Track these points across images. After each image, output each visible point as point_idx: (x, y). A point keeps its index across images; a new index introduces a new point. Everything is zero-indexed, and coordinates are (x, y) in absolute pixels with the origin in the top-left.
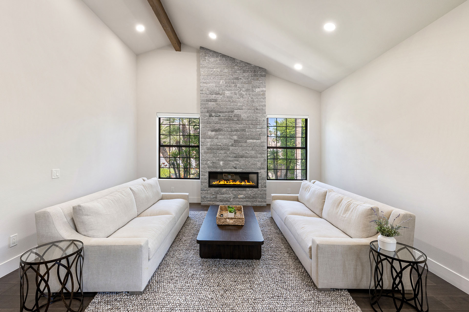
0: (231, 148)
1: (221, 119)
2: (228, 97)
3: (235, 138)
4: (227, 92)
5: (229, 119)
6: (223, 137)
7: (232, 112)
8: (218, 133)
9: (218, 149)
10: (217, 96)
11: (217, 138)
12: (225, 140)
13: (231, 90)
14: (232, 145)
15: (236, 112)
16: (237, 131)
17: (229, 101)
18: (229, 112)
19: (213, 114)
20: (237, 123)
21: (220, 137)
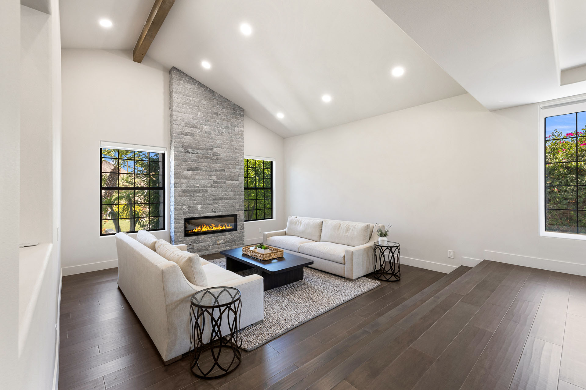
0: (210, 190)
1: (199, 157)
2: (206, 133)
3: (214, 178)
4: (206, 127)
5: (208, 158)
6: (201, 177)
7: (211, 149)
8: (195, 172)
9: (195, 191)
10: (194, 130)
11: (194, 179)
12: (203, 181)
13: (210, 125)
14: (211, 187)
15: (215, 150)
16: (216, 170)
17: (208, 137)
18: (207, 149)
19: (190, 151)
20: (216, 163)
21: (197, 177)
